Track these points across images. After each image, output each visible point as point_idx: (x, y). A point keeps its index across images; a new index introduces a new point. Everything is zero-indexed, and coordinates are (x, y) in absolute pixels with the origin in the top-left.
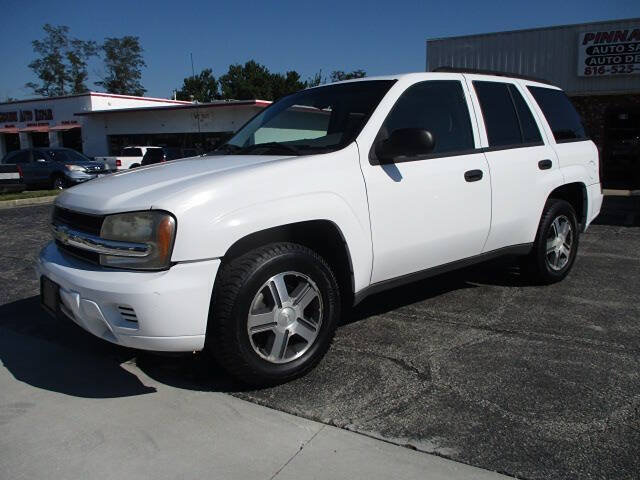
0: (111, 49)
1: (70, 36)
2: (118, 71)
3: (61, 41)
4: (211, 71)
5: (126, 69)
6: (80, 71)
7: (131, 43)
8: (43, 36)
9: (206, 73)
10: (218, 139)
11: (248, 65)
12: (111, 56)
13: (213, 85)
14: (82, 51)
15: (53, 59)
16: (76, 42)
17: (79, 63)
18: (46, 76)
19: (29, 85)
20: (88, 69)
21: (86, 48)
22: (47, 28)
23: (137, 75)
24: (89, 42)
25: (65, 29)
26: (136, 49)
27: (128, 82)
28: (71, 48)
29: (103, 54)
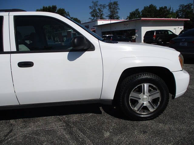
0: (110, 6)
1: (99, 3)
2: (112, 12)
3: (96, 5)
4: (138, 9)
5: (114, 11)
6: (101, 13)
7: (116, 3)
8: (92, 5)
9: (137, 10)
11: (150, 6)
12: (110, 8)
13: (139, 13)
14: (102, 7)
15: (94, 11)
16: (101, 5)
17: (101, 11)
19: (90, 18)
20: (104, 13)
21: (103, 6)
22: (93, 2)
23: (117, 12)
24: (104, 5)
25: (97, 2)
26: (117, 5)
27: (115, 15)
28: (99, 7)
29: (108, 8)
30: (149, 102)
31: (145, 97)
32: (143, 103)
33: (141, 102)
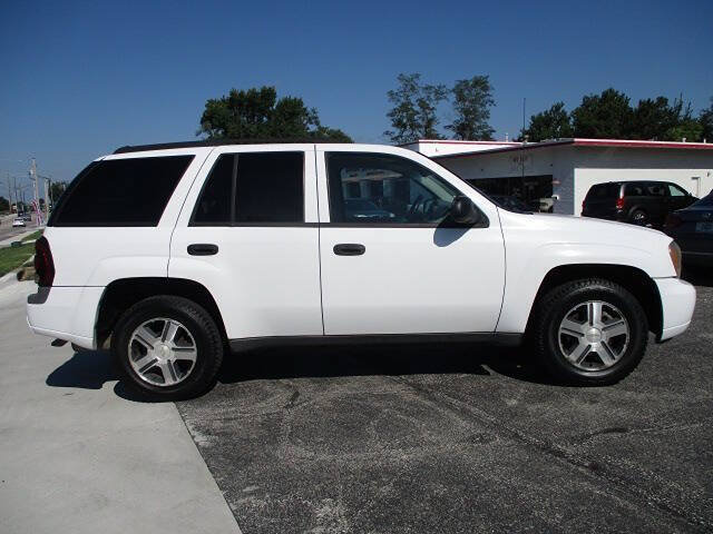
0: (460, 93)
1: (422, 82)
2: (466, 112)
3: (413, 88)
4: (563, 105)
5: (475, 110)
6: (430, 116)
7: (481, 83)
8: (397, 86)
9: (558, 107)
10: (536, 183)
11: (605, 95)
12: (461, 98)
13: (564, 119)
14: (432, 96)
15: (405, 107)
16: (428, 88)
17: (428, 108)
18: (399, 124)
19: (387, 133)
20: (437, 114)
21: (436, 93)
22: (401, 78)
23: (486, 115)
24: (439, 87)
25: (417, 76)
26: (486, 88)
27: (477, 124)
28: (423, 95)
29: (453, 97)
30: (603, 343)
31: (594, 331)
32: (590, 346)
33: (584, 342)
